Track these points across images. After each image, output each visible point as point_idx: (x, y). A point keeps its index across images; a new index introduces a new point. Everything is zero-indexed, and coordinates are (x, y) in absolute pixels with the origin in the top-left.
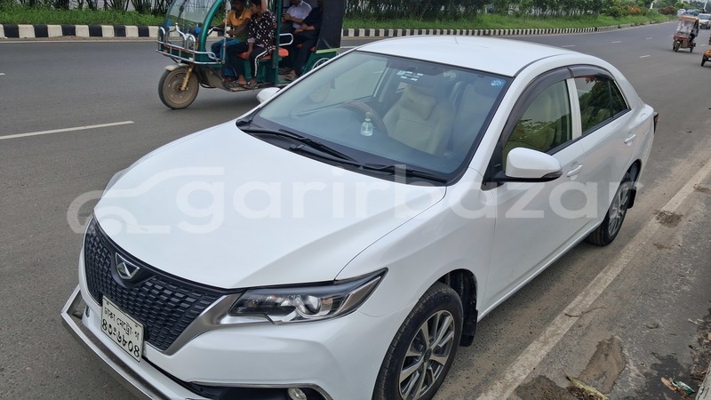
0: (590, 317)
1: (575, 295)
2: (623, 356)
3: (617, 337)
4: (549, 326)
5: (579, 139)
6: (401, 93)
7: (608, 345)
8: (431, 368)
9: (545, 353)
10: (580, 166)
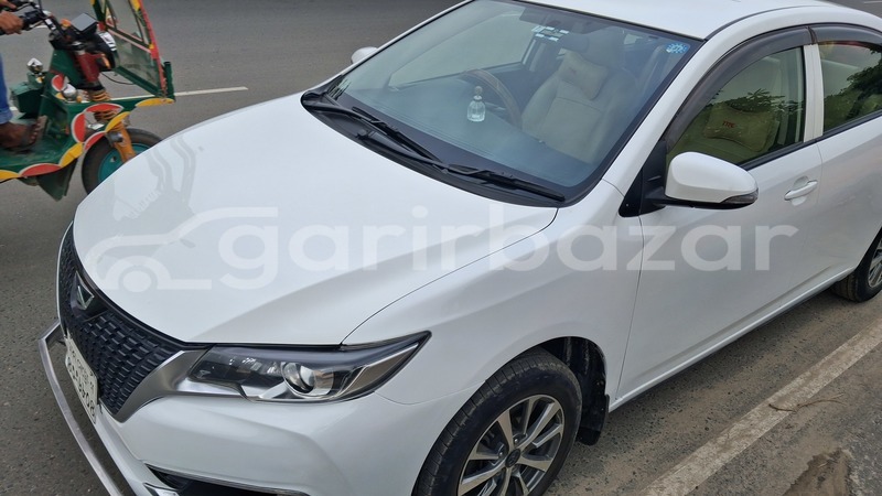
0: (810, 413)
1: (793, 375)
2: (849, 484)
3: (847, 451)
4: (738, 421)
5: (815, 141)
6: (561, 61)
7: (829, 462)
8: (519, 475)
9: (721, 464)
10: (811, 184)
